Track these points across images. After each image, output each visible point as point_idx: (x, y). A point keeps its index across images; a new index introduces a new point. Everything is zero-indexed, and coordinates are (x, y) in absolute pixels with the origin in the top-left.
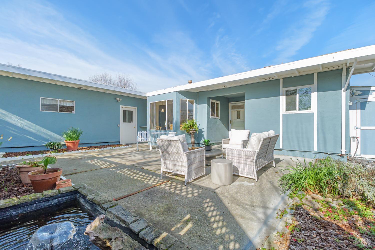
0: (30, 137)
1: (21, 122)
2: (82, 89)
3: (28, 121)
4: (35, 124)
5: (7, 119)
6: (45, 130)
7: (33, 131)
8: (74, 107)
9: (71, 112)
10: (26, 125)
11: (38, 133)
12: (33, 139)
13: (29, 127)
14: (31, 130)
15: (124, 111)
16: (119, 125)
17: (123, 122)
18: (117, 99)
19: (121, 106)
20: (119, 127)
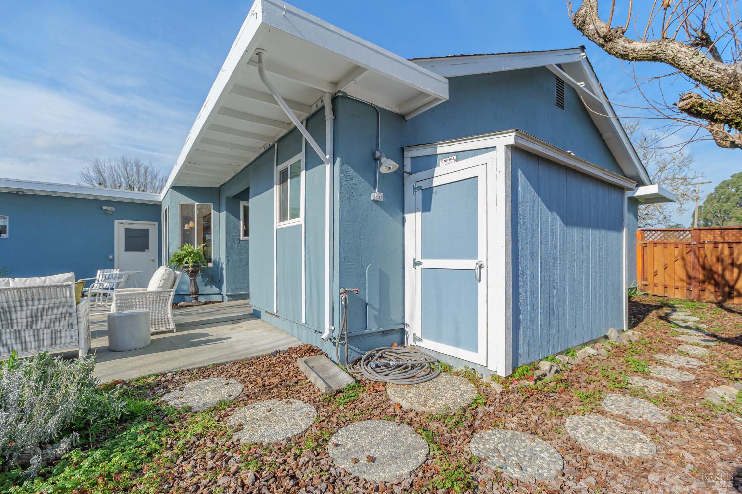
2: (21, 193)
8: (6, 227)
15: (127, 230)
16: (111, 257)
17: (124, 250)
18: (104, 208)
19: (116, 222)
20: (111, 260)
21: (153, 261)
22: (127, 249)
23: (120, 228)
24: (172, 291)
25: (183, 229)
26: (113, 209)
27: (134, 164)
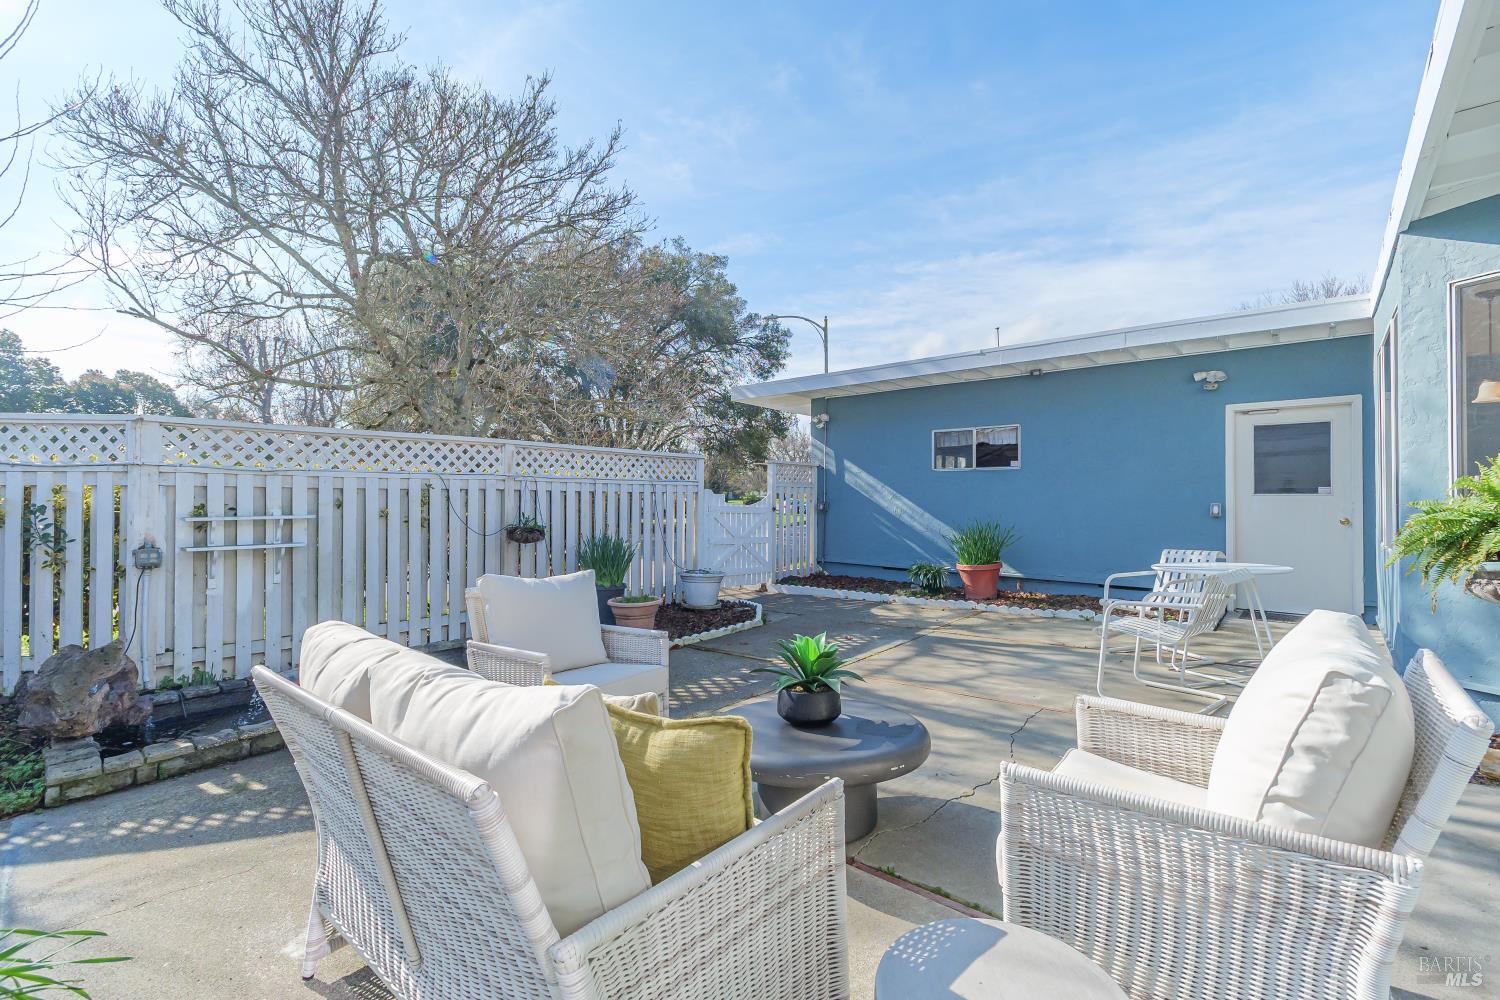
0: (914, 545)
1: (898, 502)
2: (1038, 373)
3: (910, 500)
4: (922, 507)
5: (877, 498)
6: (942, 524)
7: (919, 527)
8: (1017, 445)
9: (1009, 465)
10: (905, 512)
11: (928, 534)
12: (918, 549)
13: (912, 517)
14: (915, 524)
15: (1259, 430)
16: (1216, 510)
17: (1253, 491)
18: (1198, 377)
19: (1230, 409)
20: (1216, 517)
21: (1347, 522)
22: (1262, 486)
23: (1239, 426)
24: (1387, 873)
25: (1470, 405)
26: (1220, 375)
27: (1321, 292)
